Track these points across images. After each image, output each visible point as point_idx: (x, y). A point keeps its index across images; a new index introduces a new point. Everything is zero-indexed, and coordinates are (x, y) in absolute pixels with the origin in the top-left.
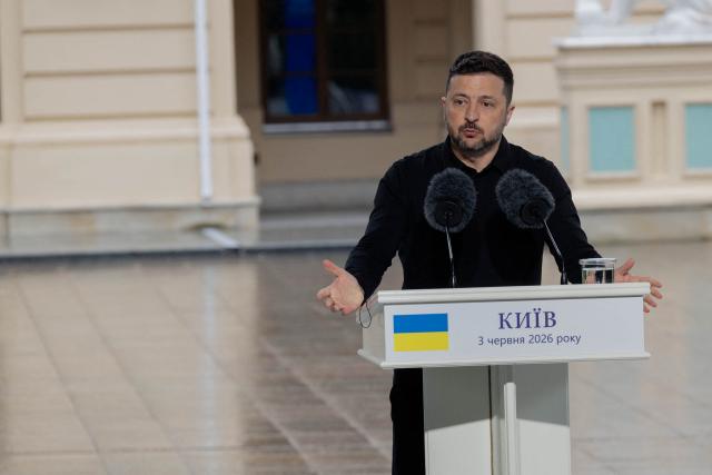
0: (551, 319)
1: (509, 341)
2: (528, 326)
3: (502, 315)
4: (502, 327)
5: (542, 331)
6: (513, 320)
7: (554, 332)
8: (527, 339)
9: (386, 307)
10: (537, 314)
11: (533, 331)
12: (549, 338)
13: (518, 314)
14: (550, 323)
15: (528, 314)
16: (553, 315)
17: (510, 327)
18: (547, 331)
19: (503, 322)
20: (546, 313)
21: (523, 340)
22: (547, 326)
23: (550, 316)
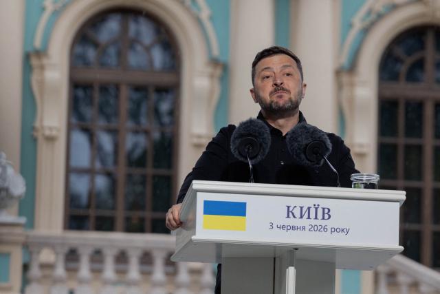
0: (327, 213)
1: (294, 228)
2: (309, 218)
3: (288, 207)
4: (288, 217)
5: (320, 222)
6: (297, 212)
7: (329, 224)
8: (308, 228)
9: (198, 193)
10: (316, 209)
11: (313, 222)
12: (325, 229)
13: (302, 208)
14: (326, 216)
15: (309, 208)
16: (329, 210)
17: (294, 217)
18: (324, 223)
19: (289, 212)
20: (324, 209)
21: (304, 228)
22: (323, 218)
23: (326, 211)
